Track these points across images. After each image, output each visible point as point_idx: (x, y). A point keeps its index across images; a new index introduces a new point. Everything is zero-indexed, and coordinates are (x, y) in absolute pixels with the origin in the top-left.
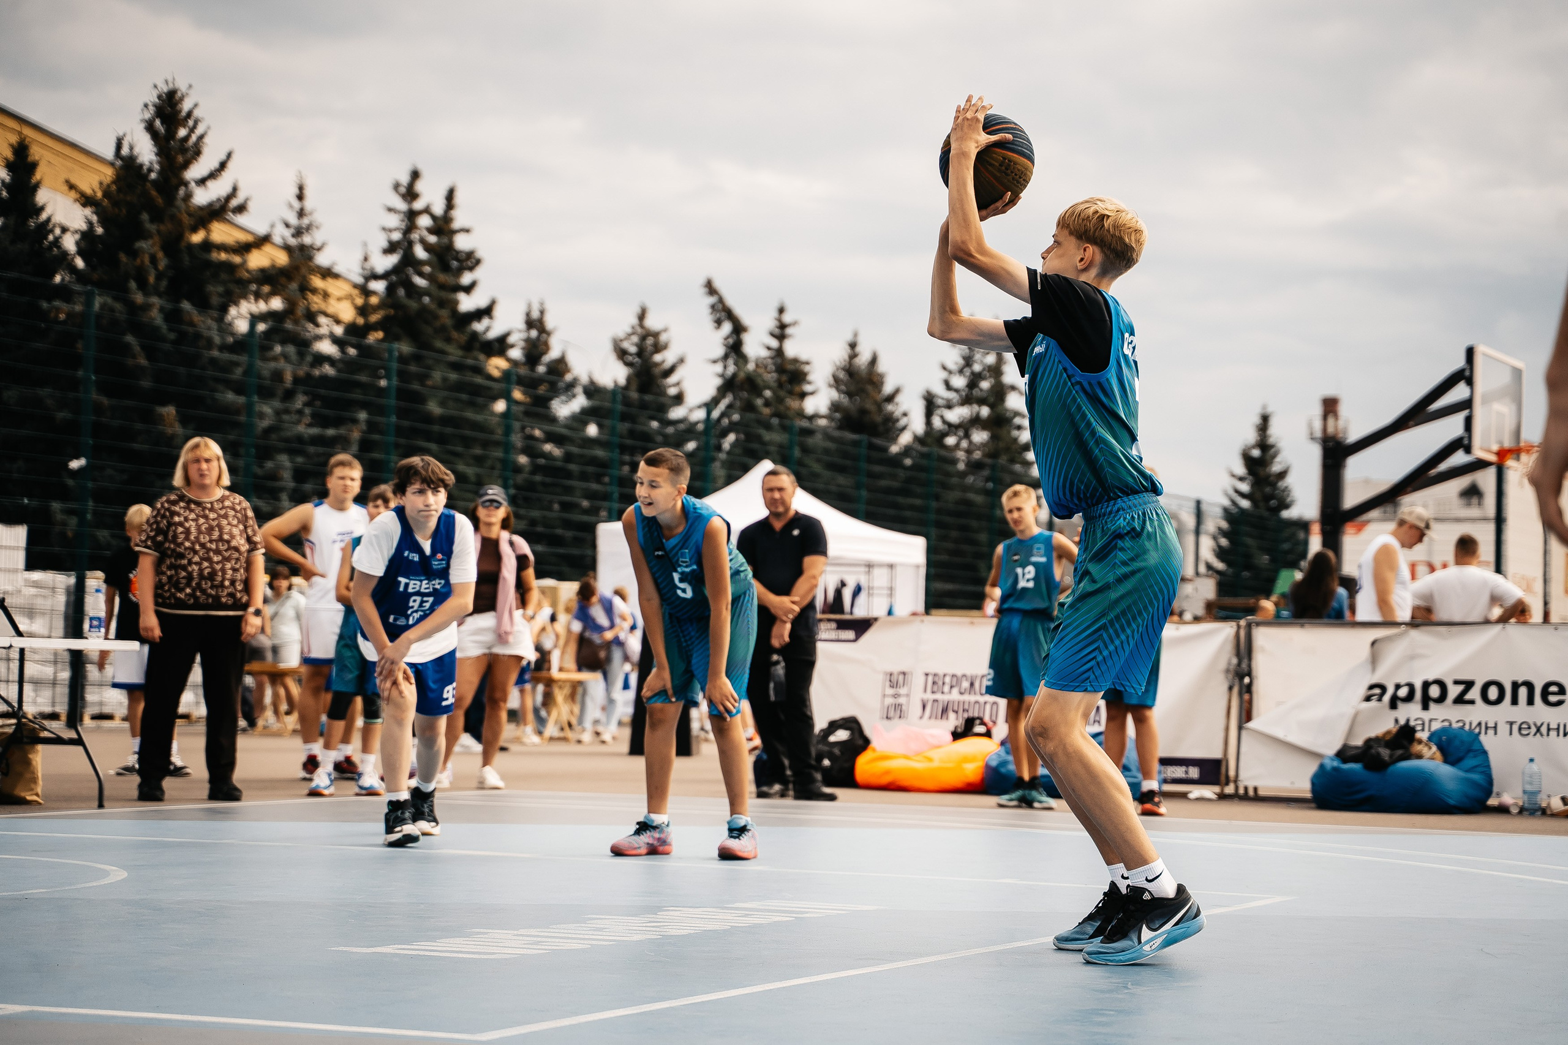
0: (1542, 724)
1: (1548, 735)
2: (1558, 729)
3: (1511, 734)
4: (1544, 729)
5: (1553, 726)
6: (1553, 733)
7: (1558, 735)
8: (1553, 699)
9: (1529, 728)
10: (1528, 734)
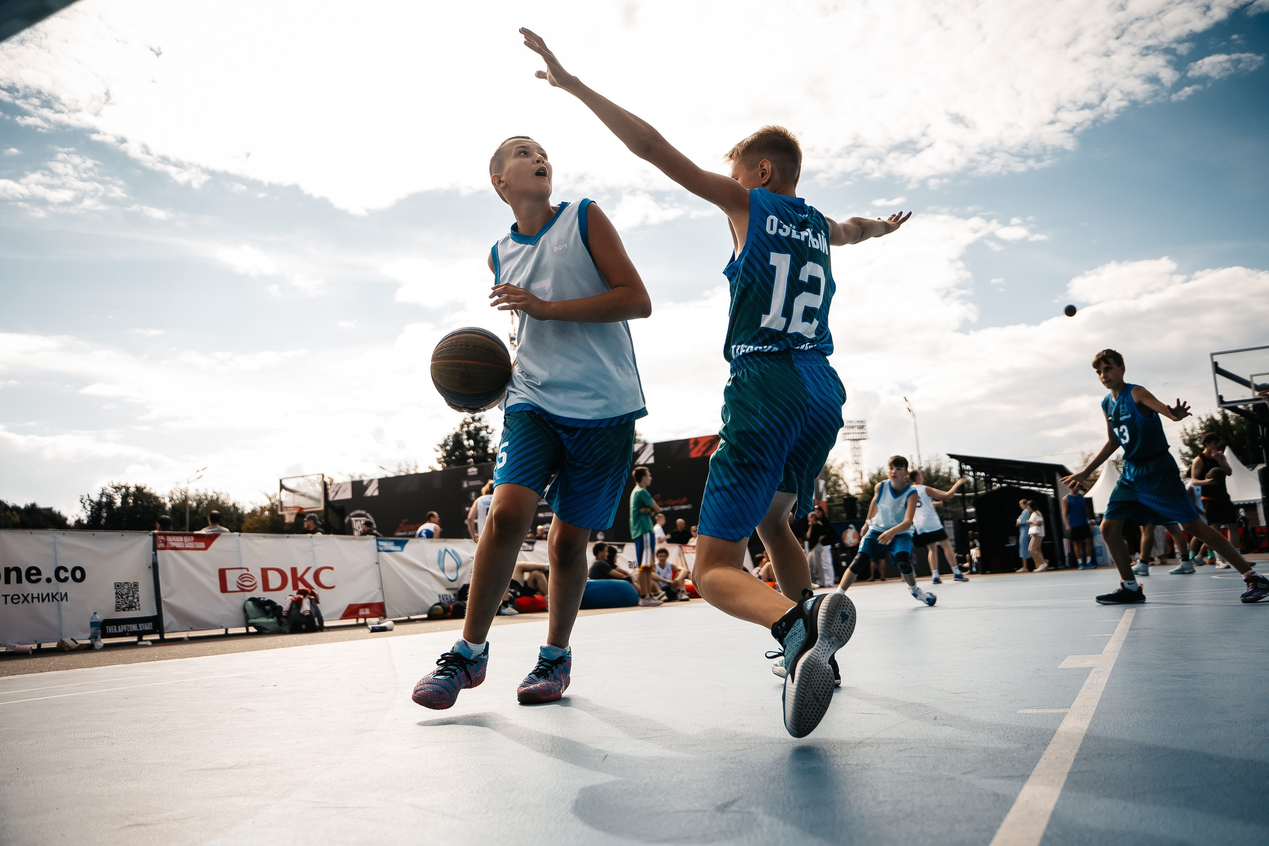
0: (28, 595)
1: (33, 602)
2: (38, 598)
3: (6, 603)
4: (29, 598)
5: (35, 595)
6: (36, 600)
7: (39, 601)
8: (33, 578)
9: (19, 598)
10: (19, 602)
